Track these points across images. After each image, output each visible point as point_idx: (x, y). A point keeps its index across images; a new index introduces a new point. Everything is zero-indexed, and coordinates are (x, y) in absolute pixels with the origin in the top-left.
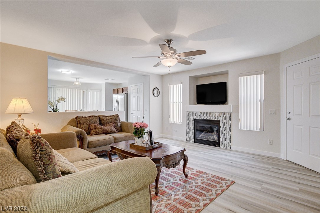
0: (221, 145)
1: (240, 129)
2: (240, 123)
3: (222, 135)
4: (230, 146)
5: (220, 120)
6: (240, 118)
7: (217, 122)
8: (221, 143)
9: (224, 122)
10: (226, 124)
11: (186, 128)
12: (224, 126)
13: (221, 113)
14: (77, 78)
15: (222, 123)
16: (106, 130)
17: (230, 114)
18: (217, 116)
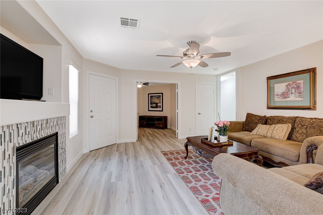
0: (60, 178)
3: (60, 157)
5: (58, 131)
7: (54, 138)
8: (59, 174)
9: (61, 133)
10: (62, 137)
12: (61, 141)
15: (59, 136)
18: (55, 125)
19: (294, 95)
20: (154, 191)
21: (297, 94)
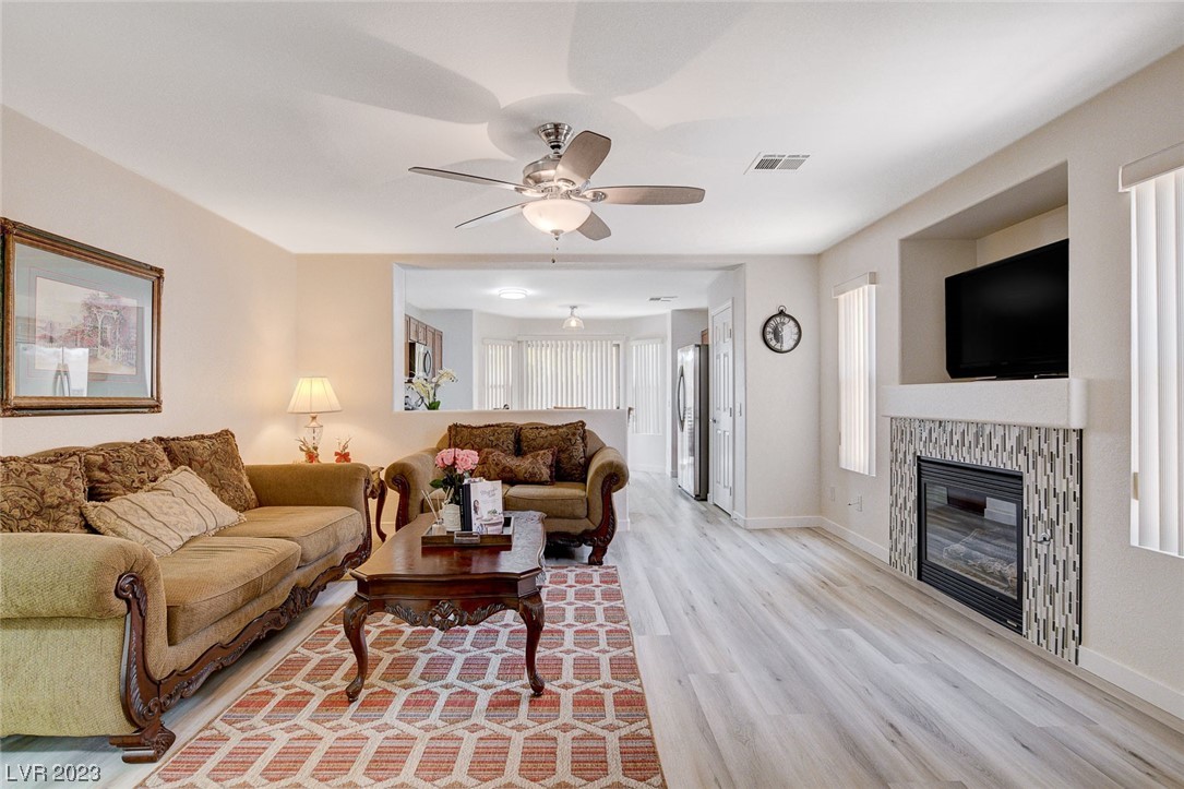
0: (1029, 628)
1: (1135, 542)
2: (1135, 504)
3: (1035, 561)
4: (1072, 644)
5: (1023, 470)
6: (1135, 468)
7: (1009, 484)
8: (1028, 614)
9: (1042, 485)
10: (1053, 502)
11: (888, 499)
12: (1044, 511)
13: (1030, 429)
14: (573, 307)
15: (1032, 490)
16: (511, 471)
17: (1074, 438)
18: (1008, 448)
19: (109, 351)
20: (712, 603)
21: (121, 350)
